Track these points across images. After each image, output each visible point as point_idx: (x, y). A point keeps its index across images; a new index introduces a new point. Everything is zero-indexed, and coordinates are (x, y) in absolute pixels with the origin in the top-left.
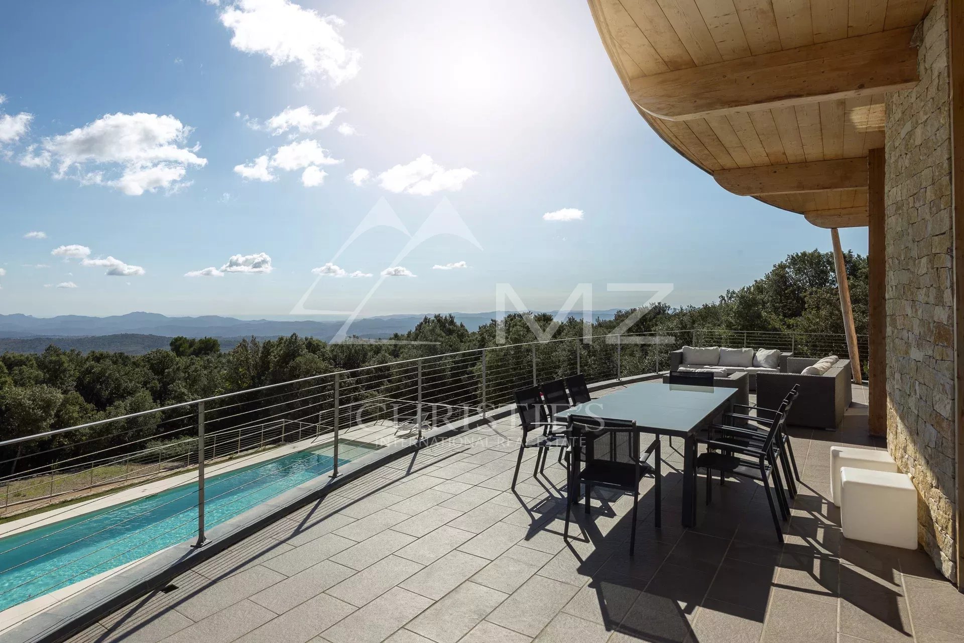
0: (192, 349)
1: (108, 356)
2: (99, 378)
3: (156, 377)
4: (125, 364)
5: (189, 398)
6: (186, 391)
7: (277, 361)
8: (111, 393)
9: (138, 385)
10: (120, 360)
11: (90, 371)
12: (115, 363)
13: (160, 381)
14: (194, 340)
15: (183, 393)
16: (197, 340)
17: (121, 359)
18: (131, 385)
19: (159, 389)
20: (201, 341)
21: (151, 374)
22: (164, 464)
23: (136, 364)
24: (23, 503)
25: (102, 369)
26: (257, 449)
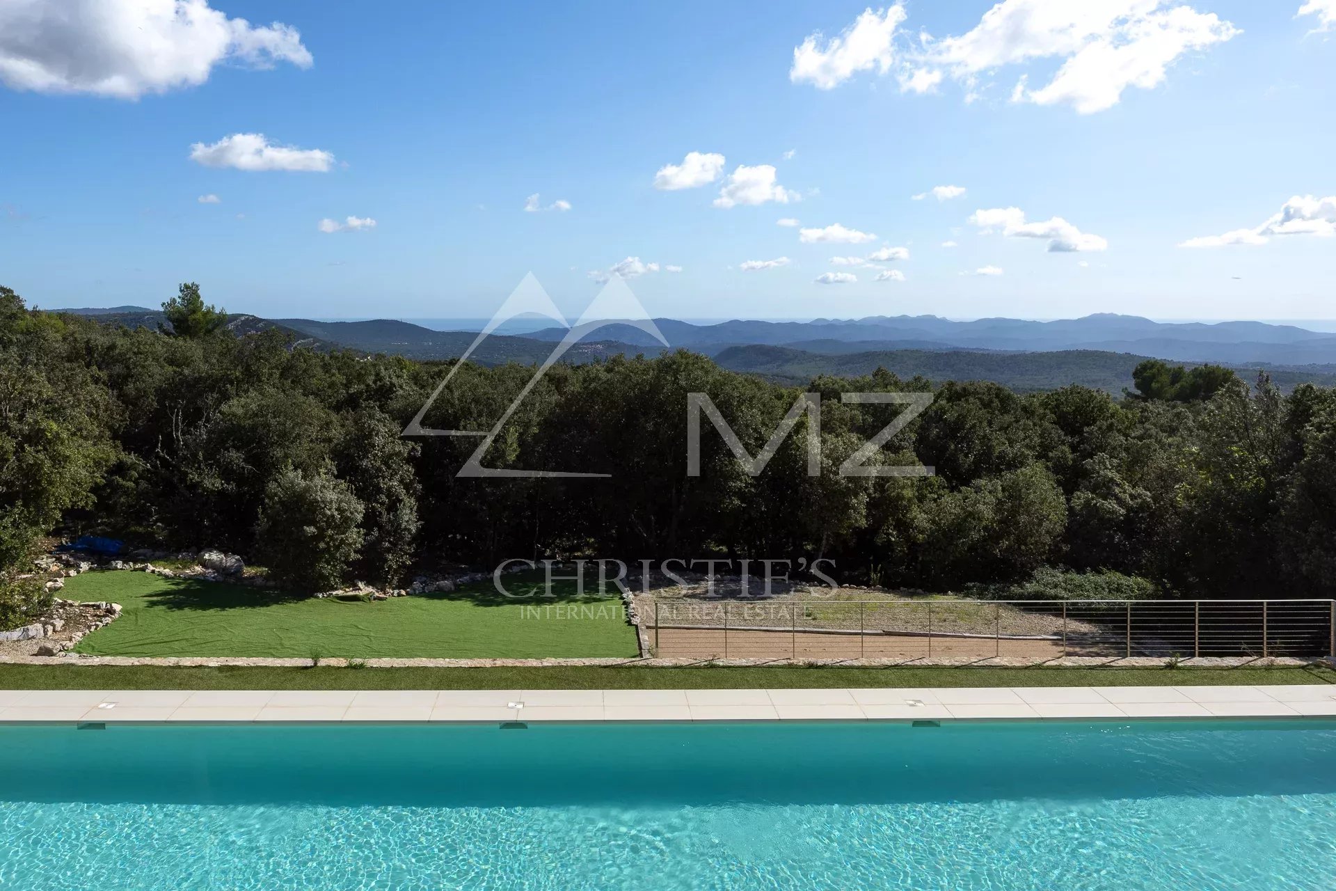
0: (1178, 386)
1: (975, 393)
2: (955, 430)
3: (1069, 439)
4: (1004, 410)
5: (1125, 492)
6: (1117, 478)
7: (1324, 438)
8: (977, 462)
9: (1027, 452)
10: (996, 403)
11: (941, 417)
12: (986, 405)
13: (1074, 448)
14: (1181, 369)
15: (1112, 480)
16: (1187, 370)
17: (999, 401)
18: (1010, 452)
19: (1070, 463)
20: (1197, 373)
21: (1057, 433)
22: (1058, 623)
23: (1028, 411)
24: (805, 632)
25: (959, 415)
26: (1250, 658)
